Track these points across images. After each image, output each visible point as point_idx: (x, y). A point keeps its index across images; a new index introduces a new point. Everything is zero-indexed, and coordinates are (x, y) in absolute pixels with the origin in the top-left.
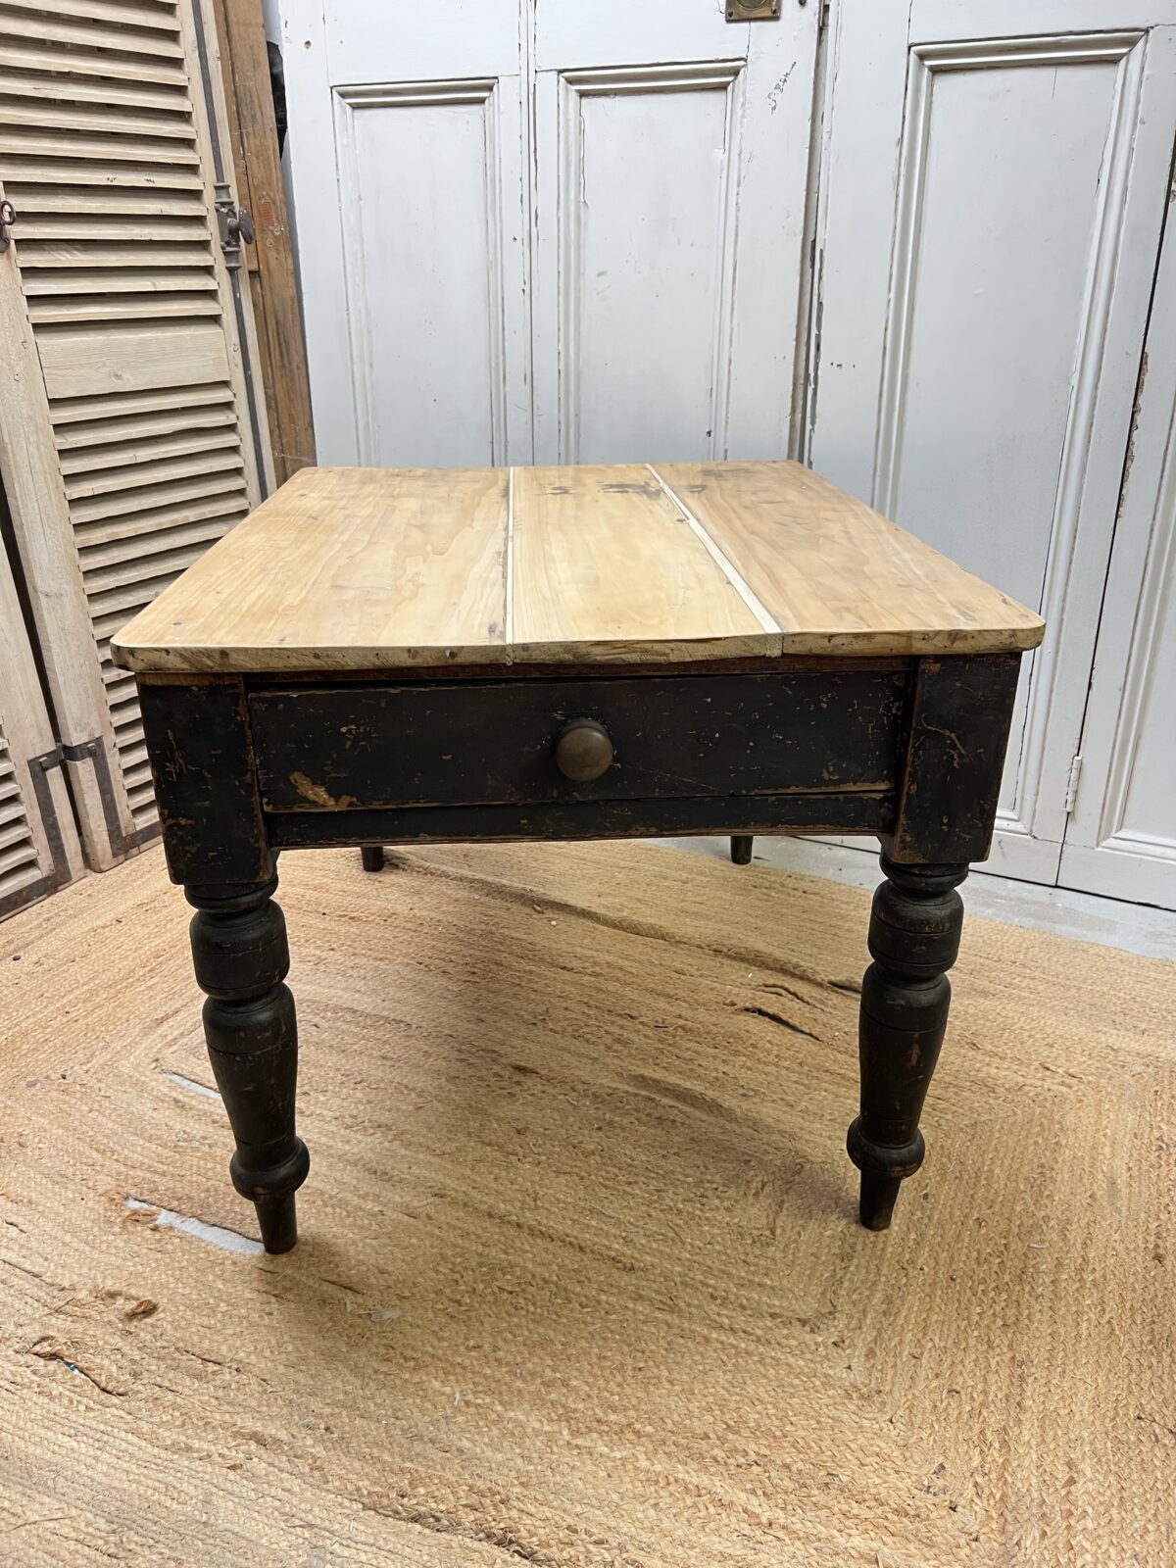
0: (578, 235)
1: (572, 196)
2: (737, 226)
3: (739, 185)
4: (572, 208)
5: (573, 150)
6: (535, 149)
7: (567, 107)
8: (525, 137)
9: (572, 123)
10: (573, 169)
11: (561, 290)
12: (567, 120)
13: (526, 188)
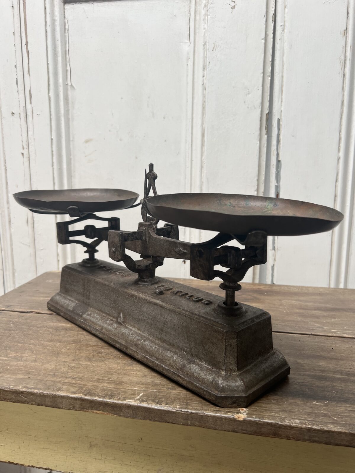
0: (67, 111)
1: (61, 80)
2: (204, 102)
3: (204, 69)
4: (61, 89)
5: (59, 44)
6: (27, 43)
7: (53, 11)
8: (18, 34)
9: (57, 23)
10: (60, 59)
11: (55, 153)
12: (53, 21)
13: (20, 74)
